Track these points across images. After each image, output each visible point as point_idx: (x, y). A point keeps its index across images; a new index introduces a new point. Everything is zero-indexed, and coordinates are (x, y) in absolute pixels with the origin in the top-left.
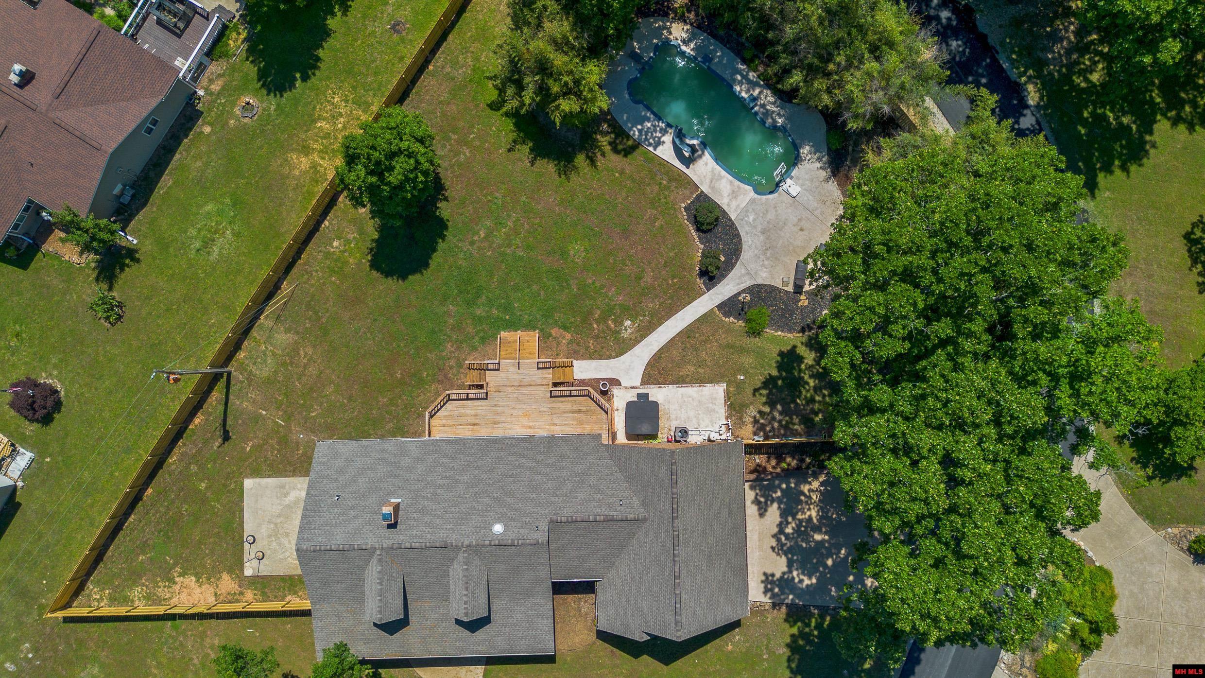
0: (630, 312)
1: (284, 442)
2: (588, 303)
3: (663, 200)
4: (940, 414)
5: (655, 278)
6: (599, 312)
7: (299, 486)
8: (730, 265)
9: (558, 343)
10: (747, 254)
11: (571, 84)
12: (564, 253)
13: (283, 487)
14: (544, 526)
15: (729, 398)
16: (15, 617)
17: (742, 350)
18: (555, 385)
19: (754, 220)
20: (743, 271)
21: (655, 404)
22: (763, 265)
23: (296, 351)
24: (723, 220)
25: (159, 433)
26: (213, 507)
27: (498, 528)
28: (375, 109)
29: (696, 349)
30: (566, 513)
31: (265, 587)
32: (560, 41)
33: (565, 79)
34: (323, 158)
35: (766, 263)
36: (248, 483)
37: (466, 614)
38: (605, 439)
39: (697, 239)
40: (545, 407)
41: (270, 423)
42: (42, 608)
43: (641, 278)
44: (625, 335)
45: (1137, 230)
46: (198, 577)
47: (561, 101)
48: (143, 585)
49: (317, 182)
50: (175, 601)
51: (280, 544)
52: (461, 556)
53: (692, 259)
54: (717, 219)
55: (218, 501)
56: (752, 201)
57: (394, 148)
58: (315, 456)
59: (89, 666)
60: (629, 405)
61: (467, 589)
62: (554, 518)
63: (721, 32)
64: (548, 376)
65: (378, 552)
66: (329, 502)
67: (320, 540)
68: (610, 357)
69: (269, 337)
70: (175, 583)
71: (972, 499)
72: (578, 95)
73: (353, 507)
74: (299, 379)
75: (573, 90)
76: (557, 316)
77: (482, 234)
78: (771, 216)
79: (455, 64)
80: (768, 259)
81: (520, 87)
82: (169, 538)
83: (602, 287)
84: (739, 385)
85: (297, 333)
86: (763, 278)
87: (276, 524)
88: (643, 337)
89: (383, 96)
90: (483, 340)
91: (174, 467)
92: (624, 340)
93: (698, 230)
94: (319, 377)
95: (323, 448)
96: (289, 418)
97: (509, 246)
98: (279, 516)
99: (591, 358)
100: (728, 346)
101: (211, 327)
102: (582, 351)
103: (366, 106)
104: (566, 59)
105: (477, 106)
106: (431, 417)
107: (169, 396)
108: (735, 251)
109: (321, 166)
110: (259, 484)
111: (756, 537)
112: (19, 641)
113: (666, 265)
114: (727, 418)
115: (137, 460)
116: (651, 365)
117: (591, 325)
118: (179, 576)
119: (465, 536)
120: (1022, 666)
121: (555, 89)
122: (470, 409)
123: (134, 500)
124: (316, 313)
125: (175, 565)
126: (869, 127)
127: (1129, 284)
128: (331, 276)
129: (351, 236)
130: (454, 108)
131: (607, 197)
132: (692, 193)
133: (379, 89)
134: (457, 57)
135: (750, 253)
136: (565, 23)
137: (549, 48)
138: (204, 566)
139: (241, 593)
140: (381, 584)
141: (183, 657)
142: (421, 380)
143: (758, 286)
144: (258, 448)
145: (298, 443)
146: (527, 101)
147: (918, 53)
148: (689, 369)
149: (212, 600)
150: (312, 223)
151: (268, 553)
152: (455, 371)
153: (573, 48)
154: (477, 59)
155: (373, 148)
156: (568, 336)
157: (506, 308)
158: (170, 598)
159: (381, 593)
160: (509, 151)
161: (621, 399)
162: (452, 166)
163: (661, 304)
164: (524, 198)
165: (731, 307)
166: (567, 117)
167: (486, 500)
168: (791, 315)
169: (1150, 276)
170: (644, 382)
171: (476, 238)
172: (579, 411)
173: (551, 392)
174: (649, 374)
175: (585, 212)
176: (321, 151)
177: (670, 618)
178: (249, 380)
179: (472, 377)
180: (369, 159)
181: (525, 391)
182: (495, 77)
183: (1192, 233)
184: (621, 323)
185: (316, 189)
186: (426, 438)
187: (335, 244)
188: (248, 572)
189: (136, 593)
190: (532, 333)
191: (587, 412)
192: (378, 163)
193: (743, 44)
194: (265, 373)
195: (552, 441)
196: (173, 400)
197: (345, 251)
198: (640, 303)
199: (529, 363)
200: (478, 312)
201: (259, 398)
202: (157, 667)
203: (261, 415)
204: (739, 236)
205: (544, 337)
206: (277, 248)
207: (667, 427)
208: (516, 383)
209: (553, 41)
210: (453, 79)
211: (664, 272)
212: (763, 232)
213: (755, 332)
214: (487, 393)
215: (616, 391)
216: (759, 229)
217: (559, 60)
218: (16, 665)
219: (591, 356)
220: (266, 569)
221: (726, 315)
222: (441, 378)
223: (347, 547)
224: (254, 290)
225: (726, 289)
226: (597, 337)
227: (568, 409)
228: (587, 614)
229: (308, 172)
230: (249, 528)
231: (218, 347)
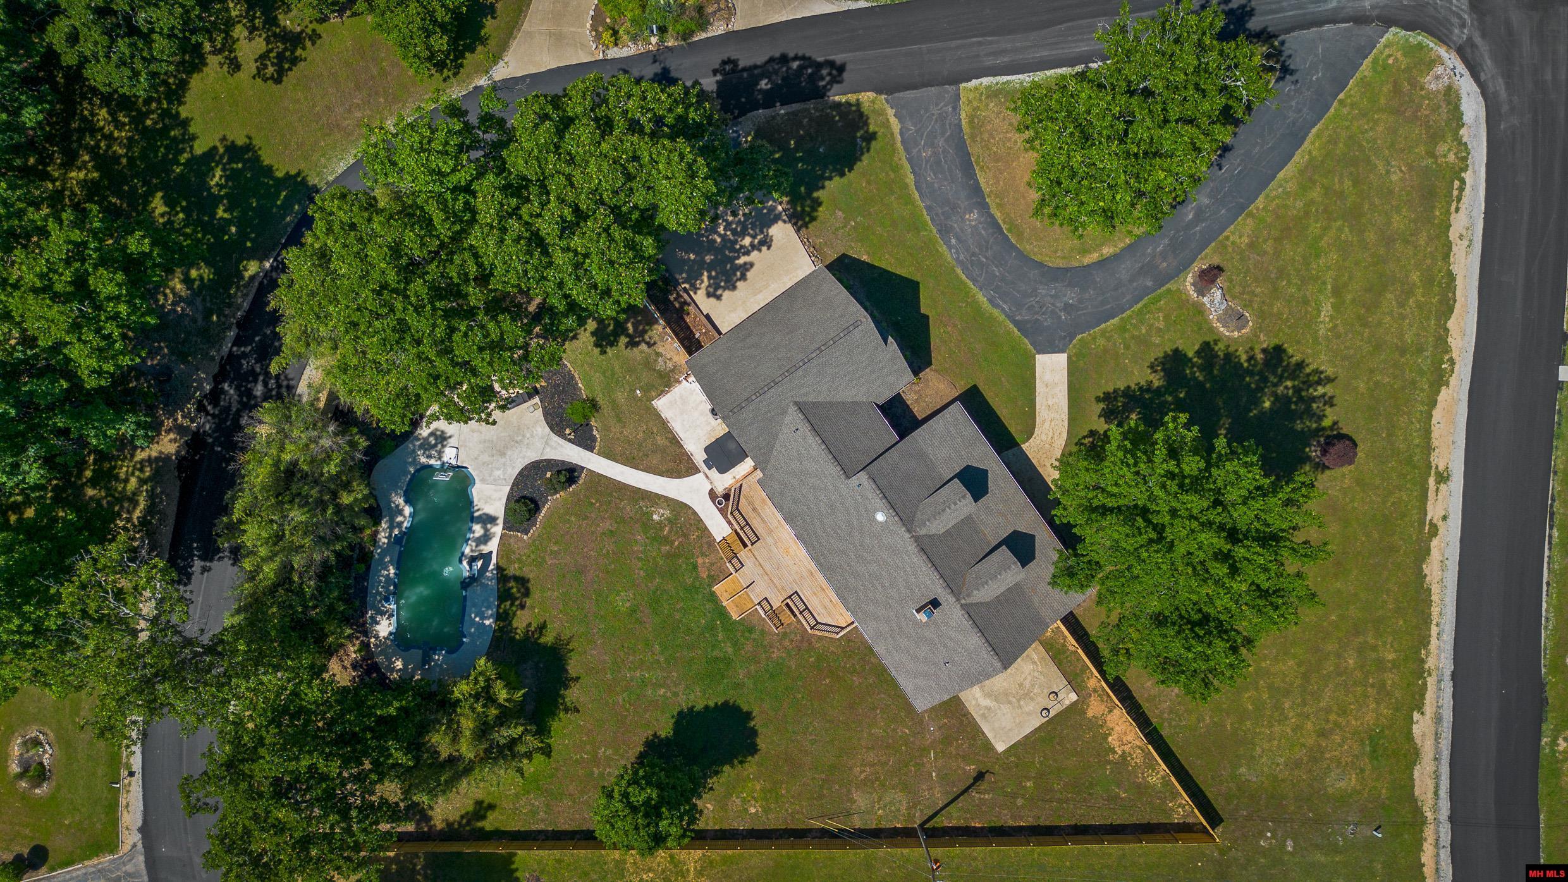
0: (645, 521)
1: (947, 740)
2: (661, 562)
3: (532, 557)
4: (535, 261)
5: (603, 519)
6: (663, 548)
7: (974, 702)
8: (550, 464)
9: (712, 564)
10: (532, 456)
11: (482, 701)
12: (633, 611)
13: (984, 716)
14: (854, 481)
15: (662, 392)
16: (1246, 869)
17: (614, 405)
18: (745, 546)
19: (498, 469)
20: (548, 449)
21: (707, 450)
22: (532, 436)
23: (864, 782)
24: (516, 495)
25: (1011, 851)
26: (1041, 763)
27: (880, 517)
28: (616, 854)
29: (640, 445)
30: (833, 470)
31: (1077, 674)
32: (451, 735)
33: (479, 709)
34: (688, 870)
35: (528, 435)
36: (1000, 747)
37: (964, 497)
38: (759, 474)
39: (547, 506)
40: (770, 540)
41: (940, 763)
42: (1222, 852)
43: (611, 531)
44: (667, 513)
45: (297, 143)
46: (1106, 736)
47: (501, 701)
48: (1144, 778)
49: (711, 862)
50: (1138, 743)
51: (1033, 686)
52: (923, 532)
53: (566, 500)
54: (518, 501)
55: (1033, 763)
56: (483, 481)
57: (627, 811)
58: (929, 706)
59: (1243, 779)
60: (722, 470)
61: (944, 510)
62: (843, 477)
63: (357, 603)
64: (743, 554)
65: (963, 602)
66: (954, 669)
67: (986, 656)
68: (695, 513)
69: (868, 813)
70: (1124, 752)
71: (583, 196)
72: (487, 688)
73: (945, 646)
74: (886, 763)
75: (486, 695)
76: (689, 581)
77: (662, 691)
78: (485, 458)
79: (534, 813)
80: (524, 436)
81: (513, 742)
82: (1091, 783)
83: (639, 559)
84: (646, 390)
85: (849, 791)
86: (543, 429)
87: (1018, 701)
88: (659, 496)
89: (602, 856)
90: (751, 630)
91: (1030, 819)
92: (672, 511)
93: (537, 509)
94: (873, 748)
95: (921, 704)
96: (924, 749)
97: (658, 661)
98: (1010, 702)
99: (706, 528)
100: (620, 420)
101: (893, 869)
102: (704, 540)
103: (620, 864)
104: (463, 721)
105: (557, 769)
106: (842, 628)
107: (974, 864)
108: (535, 469)
109: (695, 868)
110: (995, 737)
111: (760, 296)
112: (1264, 853)
113: (586, 518)
114: (680, 382)
115: (1045, 855)
116: (679, 475)
117: (678, 548)
118: (1115, 752)
119: (903, 539)
120: (719, 10)
121: (494, 712)
122: (813, 603)
123: (1081, 832)
124: (822, 787)
125: (1109, 762)
126: (355, 430)
127: (347, 122)
128: (782, 796)
129: (738, 801)
130: (571, 787)
131: (561, 606)
132: (510, 536)
133: (598, 862)
134: (526, 814)
135: (529, 454)
136: (433, 740)
137: (462, 740)
138: (1094, 736)
139: (1095, 690)
140: (986, 583)
141: (1179, 703)
142: (818, 659)
143: (552, 429)
144: (965, 758)
145: (940, 728)
146: (520, 729)
147: (269, 436)
148: (661, 441)
149: (1117, 712)
150: (748, 842)
151: (1046, 691)
152: (792, 636)
153: (450, 721)
154: (516, 795)
155: (637, 828)
156: (700, 561)
157: (712, 628)
158: (1139, 747)
159: (994, 577)
160: (578, 711)
161: (723, 481)
162: (622, 756)
163: (621, 500)
164: (609, 676)
165: (585, 441)
166: (511, 687)
167: (867, 541)
168: (559, 386)
169: (329, 108)
170: (696, 470)
171: (669, 694)
172: (754, 510)
173: (753, 544)
174: (687, 471)
175: (586, 616)
176: (683, 876)
177: (857, 334)
178: (914, 806)
179: (786, 617)
180: (648, 825)
181: (768, 568)
182: (520, 771)
183: (272, 77)
184: (660, 523)
185: (718, 858)
186: (856, 624)
187: (753, 810)
188: (1073, 697)
189: (1154, 779)
190: (718, 593)
191: (751, 503)
192: (646, 815)
193: (355, 578)
194: (899, 796)
195: (789, 518)
196: (975, 859)
197: (754, 798)
198: (631, 518)
199: (741, 578)
200: (730, 650)
201: (924, 787)
202: (1204, 720)
203: (937, 775)
204: (520, 473)
205: (714, 579)
206: (789, 858)
207: (718, 428)
208: (766, 578)
209: (455, 740)
210: (547, 805)
211: (593, 515)
212: (503, 454)
213: (594, 405)
214: (790, 597)
215: (720, 490)
216: (503, 460)
217: (467, 724)
218: (1285, 841)
219: (705, 530)
220: (1059, 682)
221: (594, 439)
222: (805, 644)
223: (976, 630)
224: (837, 853)
225: (572, 454)
226: (685, 536)
227: (759, 520)
228: (916, 392)
229: (708, 876)
230: (1037, 722)
231: (906, 851)
